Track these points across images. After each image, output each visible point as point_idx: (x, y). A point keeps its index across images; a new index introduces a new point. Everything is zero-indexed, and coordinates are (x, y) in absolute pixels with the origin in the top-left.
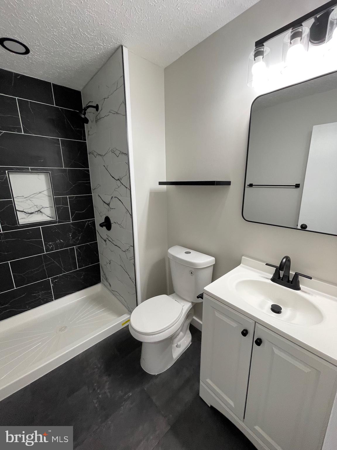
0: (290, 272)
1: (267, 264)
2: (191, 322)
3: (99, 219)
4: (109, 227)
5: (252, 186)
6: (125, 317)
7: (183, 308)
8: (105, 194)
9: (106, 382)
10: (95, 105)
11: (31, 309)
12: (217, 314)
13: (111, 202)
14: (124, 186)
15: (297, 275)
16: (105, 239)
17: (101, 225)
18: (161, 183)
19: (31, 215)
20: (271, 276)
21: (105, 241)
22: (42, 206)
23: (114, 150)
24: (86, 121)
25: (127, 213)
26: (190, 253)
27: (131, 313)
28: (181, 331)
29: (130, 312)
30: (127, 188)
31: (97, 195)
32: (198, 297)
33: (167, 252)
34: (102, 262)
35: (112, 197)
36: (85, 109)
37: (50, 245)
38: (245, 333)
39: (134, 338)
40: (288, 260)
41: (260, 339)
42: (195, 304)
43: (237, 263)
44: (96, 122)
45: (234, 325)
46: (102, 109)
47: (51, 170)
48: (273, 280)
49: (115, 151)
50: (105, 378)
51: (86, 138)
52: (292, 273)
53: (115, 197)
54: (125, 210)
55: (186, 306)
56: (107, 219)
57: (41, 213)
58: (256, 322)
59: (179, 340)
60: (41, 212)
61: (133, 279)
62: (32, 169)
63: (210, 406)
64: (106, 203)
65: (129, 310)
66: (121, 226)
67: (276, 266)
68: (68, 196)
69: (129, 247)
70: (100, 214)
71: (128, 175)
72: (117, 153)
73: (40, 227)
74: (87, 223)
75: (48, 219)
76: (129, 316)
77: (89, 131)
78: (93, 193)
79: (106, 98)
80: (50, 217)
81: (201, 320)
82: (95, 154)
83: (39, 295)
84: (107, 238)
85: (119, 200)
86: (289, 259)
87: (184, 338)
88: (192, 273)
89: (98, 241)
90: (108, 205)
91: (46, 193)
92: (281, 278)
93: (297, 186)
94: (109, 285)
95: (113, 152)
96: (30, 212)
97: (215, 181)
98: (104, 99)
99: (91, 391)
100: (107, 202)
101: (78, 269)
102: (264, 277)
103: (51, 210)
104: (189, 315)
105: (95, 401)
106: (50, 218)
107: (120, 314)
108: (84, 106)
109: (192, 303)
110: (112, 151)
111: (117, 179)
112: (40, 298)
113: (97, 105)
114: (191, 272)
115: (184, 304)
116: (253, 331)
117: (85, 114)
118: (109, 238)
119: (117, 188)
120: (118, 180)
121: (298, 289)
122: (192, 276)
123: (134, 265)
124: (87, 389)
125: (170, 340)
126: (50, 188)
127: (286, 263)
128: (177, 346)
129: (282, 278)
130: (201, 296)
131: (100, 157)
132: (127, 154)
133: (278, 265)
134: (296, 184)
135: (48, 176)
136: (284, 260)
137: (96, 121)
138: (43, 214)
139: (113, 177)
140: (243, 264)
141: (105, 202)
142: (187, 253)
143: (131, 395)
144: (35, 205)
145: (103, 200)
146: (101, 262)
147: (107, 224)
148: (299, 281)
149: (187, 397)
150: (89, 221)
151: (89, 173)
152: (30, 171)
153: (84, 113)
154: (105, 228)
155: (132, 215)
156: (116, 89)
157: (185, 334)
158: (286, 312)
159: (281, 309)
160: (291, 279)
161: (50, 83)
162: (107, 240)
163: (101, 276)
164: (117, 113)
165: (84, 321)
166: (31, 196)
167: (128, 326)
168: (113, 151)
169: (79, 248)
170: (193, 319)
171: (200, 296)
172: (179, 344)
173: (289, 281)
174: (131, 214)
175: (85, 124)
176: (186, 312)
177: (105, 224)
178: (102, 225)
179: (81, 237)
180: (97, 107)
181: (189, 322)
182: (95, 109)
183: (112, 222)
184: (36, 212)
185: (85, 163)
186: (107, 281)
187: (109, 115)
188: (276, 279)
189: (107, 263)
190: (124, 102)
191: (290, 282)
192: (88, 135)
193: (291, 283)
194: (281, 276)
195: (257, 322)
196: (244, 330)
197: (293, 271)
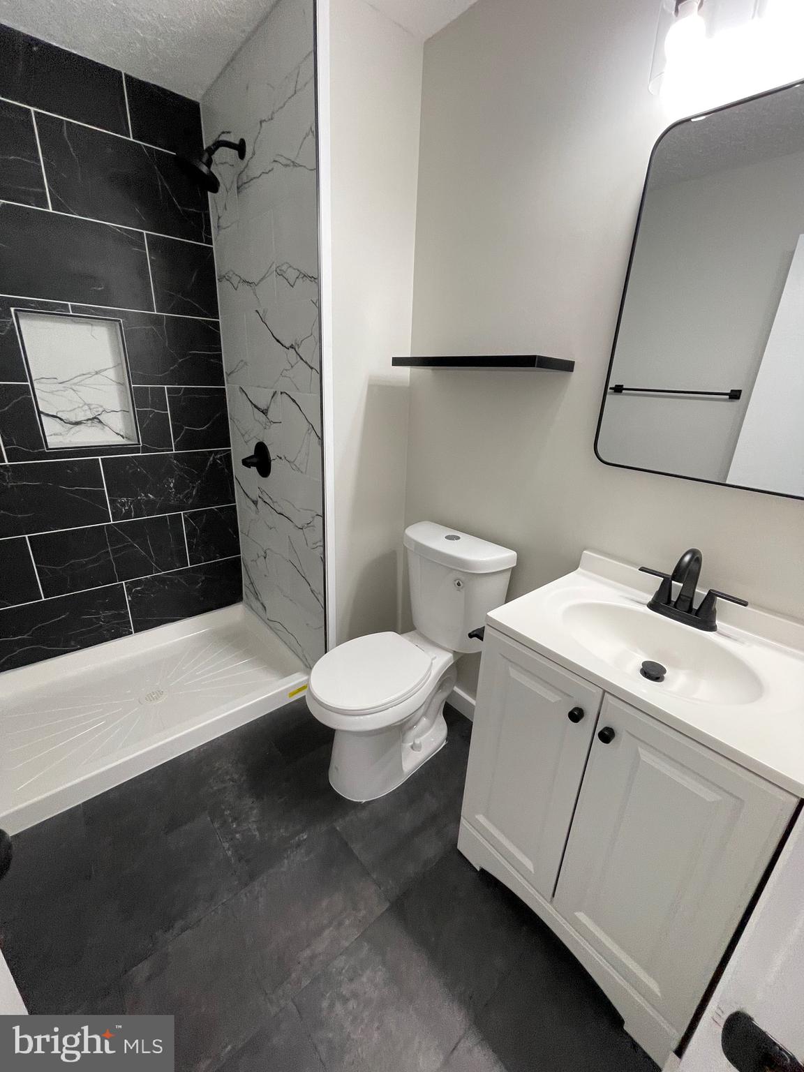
0: (697, 590)
1: (642, 569)
2: (449, 697)
3: (241, 448)
4: (264, 469)
5: (621, 392)
6: (297, 679)
7: (432, 663)
8: (259, 387)
9: (252, 808)
10: (237, 142)
11: (80, 649)
12: (514, 673)
13: (271, 406)
14: (306, 363)
15: (711, 596)
16: (255, 499)
17: (247, 463)
18: (397, 362)
19: (77, 428)
20: (649, 598)
21: (255, 503)
22: (102, 407)
23: (284, 268)
24: (213, 185)
25: (310, 434)
26: (458, 538)
27: (311, 669)
28: (425, 714)
29: (308, 668)
30: (312, 368)
31: (238, 389)
32: (471, 636)
33: (401, 536)
34: (248, 552)
35: (275, 393)
36: (211, 151)
37: (123, 505)
38: (576, 715)
39: (317, 720)
40: (695, 557)
41: (611, 729)
42: (462, 657)
43: (569, 565)
44: (238, 192)
45: (552, 697)
46: (254, 154)
47: (123, 314)
48: (653, 606)
49: (285, 272)
50: (248, 801)
51: (213, 237)
52: (701, 592)
53: (281, 393)
54: (306, 425)
55: (441, 660)
56: (261, 449)
57: (100, 425)
58: (604, 691)
59: (418, 736)
60: (100, 422)
61: (320, 593)
62: (74, 309)
63: (478, 870)
64: (259, 409)
65: (306, 666)
66: (294, 467)
67: (663, 574)
68: (166, 386)
69: (313, 518)
70: (243, 435)
71: (316, 334)
72: (291, 274)
73: (100, 458)
74: (211, 459)
75: (118, 440)
76: (305, 678)
77: (219, 218)
78: (228, 383)
79: (265, 120)
80: (122, 436)
81: (474, 696)
82: (235, 280)
83: (98, 619)
84: (260, 497)
85: (293, 400)
86: (698, 556)
87: (432, 730)
88: (459, 584)
89: (237, 504)
90: (265, 412)
91: (111, 374)
92: (673, 603)
93: (735, 395)
94: (261, 606)
95: (280, 274)
96: (74, 420)
97: (535, 357)
98: (261, 122)
99: (216, 825)
100: (262, 406)
101: (189, 566)
102: (632, 600)
103: (124, 417)
104: (444, 681)
105: (226, 845)
106: (123, 438)
107: (286, 672)
108: (207, 142)
109: (455, 653)
110: (278, 271)
111: (288, 345)
112: (101, 626)
113: (243, 142)
114: (457, 582)
115: (434, 656)
116: (596, 713)
117: (209, 163)
118: (266, 496)
119: (286, 370)
120: (292, 347)
121: (712, 628)
122: (459, 590)
123: (324, 560)
124: (209, 819)
125: (397, 732)
126: (121, 364)
127: (691, 565)
128: (412, 747)
129: (676, 602)
130: (478, 634)
131: (248, 287)
132: (316, 279)
133: (670, 572)
134: (732, 391)
135: (116, 332)
136: (687, 558)
137: (238, 188)
138: (106, 427)
139: (278, 341)
140: (583, 568)
141: (256, 406)
142: (449, 538)
143: (305, 837)
144: (85, 404)
145: (251, 401)
146: (243, 554)
147: (261, 460)
148: (715, 609)
149: (430, 849)
150: (217, 452)
151: (219, 330)
152: (71, 313)
153: (208, 160)
154: (254, 469)
155: (321, 439)
156: (292, 93)
157: (433, 723)
158: (676, 679)
159: (664, 671)
160: (696, 606)
161: (120, 73)
162: (260, 501)
163: (243, 586)
164: (295, 164)
165: (203, 683)
166: (76, 380)
167: (304, 698)
168: (280, 270)
169: (192, 516)
170: (453, 692)
171: (475, 633)
172: (417, 742)
173: (690, 610)
174: (320, 436)
175: (209, 193)
176: (439, 672)
177: (255, 460)
178: (250, 463)
179: (197, 491)
180: (241, 148)
181: (443, 696)
182: (235, 153)
183: (272, 456)
184: (87, 420)
185: (210, 304)
186: (257, 599)
187: (272, 169)
188: (661, 603)
189: (258, 557)
190: (314, 129)
191: (694, 612)
192: (218, 227)
193: (696, 615)
194: (674, 598)
195: (607, 691)
196: (576, 709)
197: (703, 587)
